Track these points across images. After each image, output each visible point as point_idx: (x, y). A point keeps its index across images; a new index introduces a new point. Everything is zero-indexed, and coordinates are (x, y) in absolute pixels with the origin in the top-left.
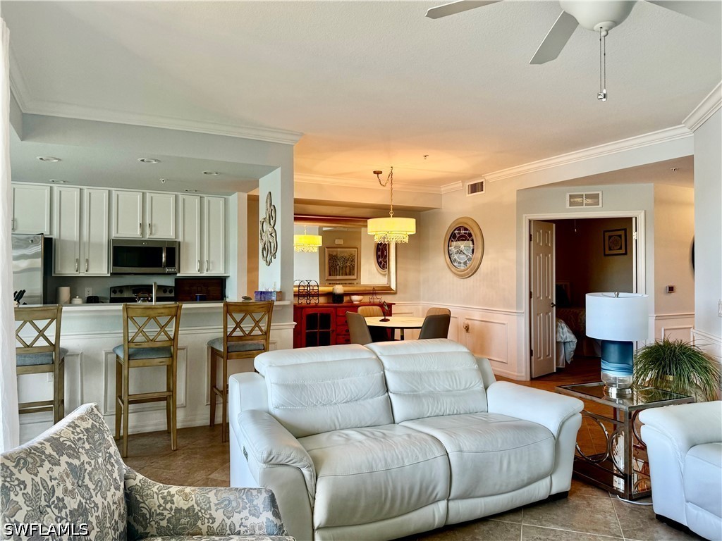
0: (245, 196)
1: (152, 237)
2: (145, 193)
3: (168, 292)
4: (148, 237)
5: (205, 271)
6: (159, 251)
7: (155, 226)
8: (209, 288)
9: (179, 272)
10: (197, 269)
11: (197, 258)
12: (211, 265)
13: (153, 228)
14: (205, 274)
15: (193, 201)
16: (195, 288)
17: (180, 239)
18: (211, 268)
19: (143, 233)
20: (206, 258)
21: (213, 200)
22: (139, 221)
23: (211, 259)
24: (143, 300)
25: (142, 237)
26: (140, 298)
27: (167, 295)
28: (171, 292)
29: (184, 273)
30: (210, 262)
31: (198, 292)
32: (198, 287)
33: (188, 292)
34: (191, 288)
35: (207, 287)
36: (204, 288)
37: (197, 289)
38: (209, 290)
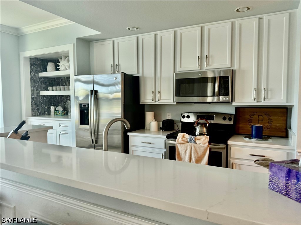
1: (208, 68)
3: (227, 120)
4: (205, 68)
5: (262, 100)
7: (211, 57)
8: (271, 118)
9: (234, 101)
10: (253, 98)
11: (254, 85)
12: (269, 92)
13: (210, 59)
14: (262, 103)
16: (256, 117)
18: (269, 96)
19: (201, 65)
20: (263, 85)
22: (198, 54)
23: (270, 87)
24: (200, 126)
25: (201, 69)
26: (198, 124)
27: (227, 122)
28: (230, 119)
29: (239, 102)
30: (269, 89)
31: (259, 121)
32: (259, 115)
33: (249, 121)
34: (252, 117)
35: (268, 117)
36: (266, 118)
37: (258, 118)
38: (271, 120)
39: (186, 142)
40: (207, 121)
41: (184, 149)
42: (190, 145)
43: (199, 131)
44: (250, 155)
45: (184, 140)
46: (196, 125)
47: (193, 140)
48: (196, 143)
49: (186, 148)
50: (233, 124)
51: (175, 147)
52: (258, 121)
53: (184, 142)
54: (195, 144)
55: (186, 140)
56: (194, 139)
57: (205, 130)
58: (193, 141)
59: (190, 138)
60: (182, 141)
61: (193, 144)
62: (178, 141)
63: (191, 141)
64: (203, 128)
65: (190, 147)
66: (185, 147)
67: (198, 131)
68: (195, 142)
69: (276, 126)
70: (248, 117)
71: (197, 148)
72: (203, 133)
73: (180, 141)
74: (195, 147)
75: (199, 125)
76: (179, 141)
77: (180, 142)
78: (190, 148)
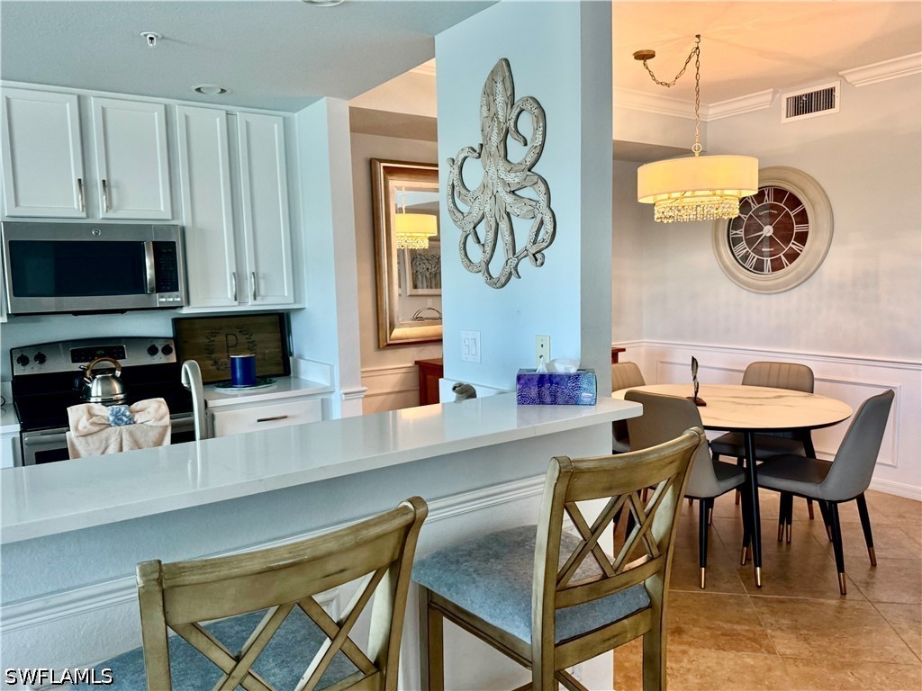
0: (344, 107)
1: (111, 215)
2: (85, 97)
3: (160, 353)
4: (101, 214)
5: (250, 300)
6: (135, 250)
7: (117, 187)
9: (188, 303)
10: (231, 296)
11: (229, 268)
12: (262, 283)
13: (114, 191)
14: (250, 305)
15: (208, 122)
16: (221, 338)
17: (184, 220)
18: (262, 292)
19: (88, 205)
20: (249, 268)
21: (257, 120)
22: (75, 174)
23: (262, 271)
24: (102, 379)
25: (88, 217)
26: (95, 373)
27: (160, 359)
28: (167, 351)
29: (199, 305)
30: (260, 275)
31: (228, 347)
32: (227, 335)
33: (206, 349)
34: (212, 339)
35: (247, 336)
36: (242, 338)
37: (227, 340)
38: (253, 341)
39: (103, 427)
40: (115, 363)
41: (99, 449)
42: (116, 431)
43: (100, 394)
44: (259, 421)
45: (97, 421)
46: (89, 379)
47: (125, 416)
48: (134, 423)
49: (104, 442)
50: (175, 361)
51: (67, 449)
52: (226, 348)
53: (96, 429)
54: (131, 427)
55: (103, 421)
56: (128, 413)
57: (117, 387)
58: (125, 419)
59: (117, 412)
60: (90, 427)
61: (124, 428)
62: (76, 429)
63: (122, 420)
64: (111, 384)
65: (119, 437)
66: (101, 441)
67: (97, 392)
68: (131, 421)
69: (264, 354)
70: (202, 340)
71: (139, 435)
72: (114, 398)
73: (85, 428)
74: (131, 434)
75: (98, 376)
76: (80, 428)
77: (86, 430)
78: (119, 440)
